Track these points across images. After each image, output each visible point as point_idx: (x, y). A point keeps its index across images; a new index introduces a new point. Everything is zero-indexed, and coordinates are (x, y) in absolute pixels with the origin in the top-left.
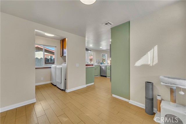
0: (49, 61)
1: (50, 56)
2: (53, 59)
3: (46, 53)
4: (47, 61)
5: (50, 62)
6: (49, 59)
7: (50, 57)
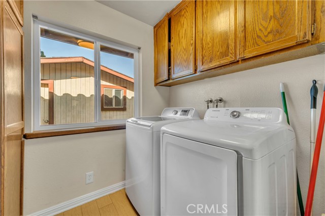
0: (112, 105)
1: (114, 90)
2: (121, 98)
3: (103, 83)
4: (107, 104)
5: (114, 106)
6: (111, 99)
7: (114, 94)
